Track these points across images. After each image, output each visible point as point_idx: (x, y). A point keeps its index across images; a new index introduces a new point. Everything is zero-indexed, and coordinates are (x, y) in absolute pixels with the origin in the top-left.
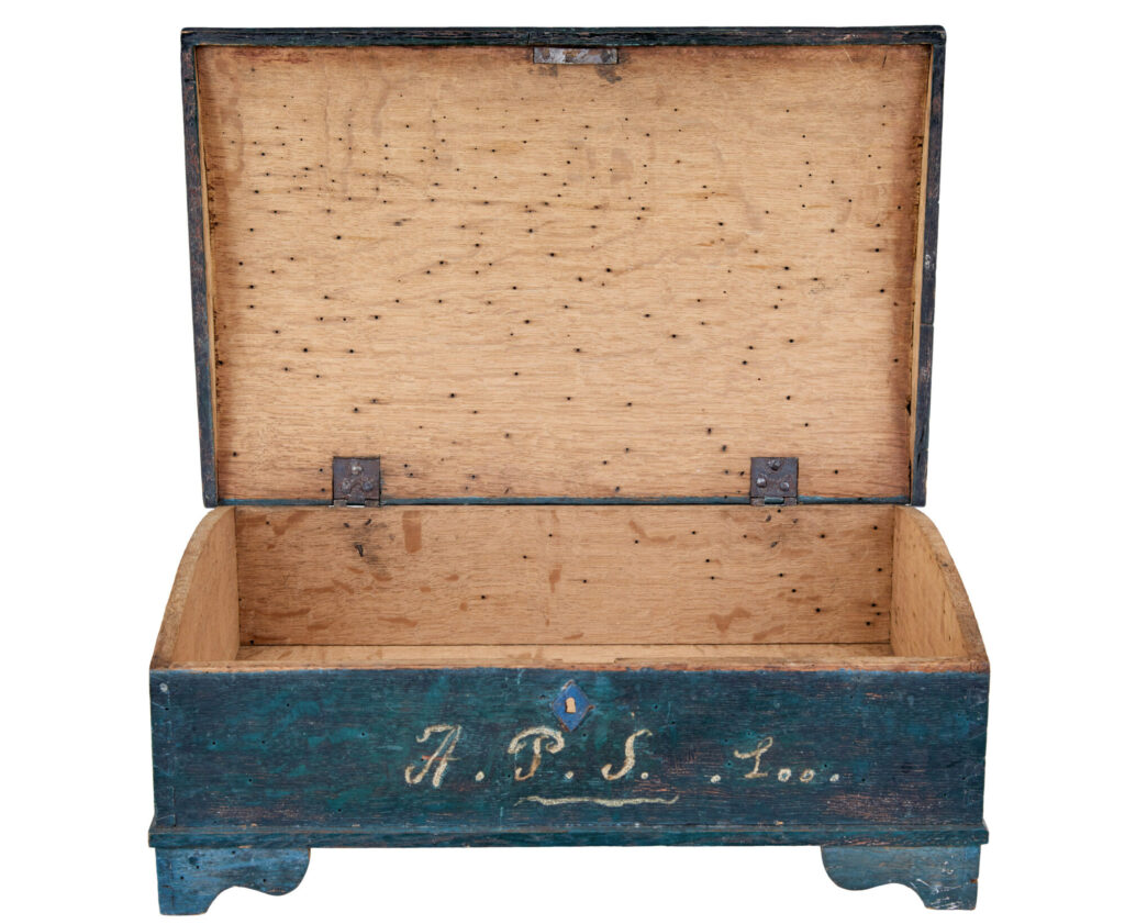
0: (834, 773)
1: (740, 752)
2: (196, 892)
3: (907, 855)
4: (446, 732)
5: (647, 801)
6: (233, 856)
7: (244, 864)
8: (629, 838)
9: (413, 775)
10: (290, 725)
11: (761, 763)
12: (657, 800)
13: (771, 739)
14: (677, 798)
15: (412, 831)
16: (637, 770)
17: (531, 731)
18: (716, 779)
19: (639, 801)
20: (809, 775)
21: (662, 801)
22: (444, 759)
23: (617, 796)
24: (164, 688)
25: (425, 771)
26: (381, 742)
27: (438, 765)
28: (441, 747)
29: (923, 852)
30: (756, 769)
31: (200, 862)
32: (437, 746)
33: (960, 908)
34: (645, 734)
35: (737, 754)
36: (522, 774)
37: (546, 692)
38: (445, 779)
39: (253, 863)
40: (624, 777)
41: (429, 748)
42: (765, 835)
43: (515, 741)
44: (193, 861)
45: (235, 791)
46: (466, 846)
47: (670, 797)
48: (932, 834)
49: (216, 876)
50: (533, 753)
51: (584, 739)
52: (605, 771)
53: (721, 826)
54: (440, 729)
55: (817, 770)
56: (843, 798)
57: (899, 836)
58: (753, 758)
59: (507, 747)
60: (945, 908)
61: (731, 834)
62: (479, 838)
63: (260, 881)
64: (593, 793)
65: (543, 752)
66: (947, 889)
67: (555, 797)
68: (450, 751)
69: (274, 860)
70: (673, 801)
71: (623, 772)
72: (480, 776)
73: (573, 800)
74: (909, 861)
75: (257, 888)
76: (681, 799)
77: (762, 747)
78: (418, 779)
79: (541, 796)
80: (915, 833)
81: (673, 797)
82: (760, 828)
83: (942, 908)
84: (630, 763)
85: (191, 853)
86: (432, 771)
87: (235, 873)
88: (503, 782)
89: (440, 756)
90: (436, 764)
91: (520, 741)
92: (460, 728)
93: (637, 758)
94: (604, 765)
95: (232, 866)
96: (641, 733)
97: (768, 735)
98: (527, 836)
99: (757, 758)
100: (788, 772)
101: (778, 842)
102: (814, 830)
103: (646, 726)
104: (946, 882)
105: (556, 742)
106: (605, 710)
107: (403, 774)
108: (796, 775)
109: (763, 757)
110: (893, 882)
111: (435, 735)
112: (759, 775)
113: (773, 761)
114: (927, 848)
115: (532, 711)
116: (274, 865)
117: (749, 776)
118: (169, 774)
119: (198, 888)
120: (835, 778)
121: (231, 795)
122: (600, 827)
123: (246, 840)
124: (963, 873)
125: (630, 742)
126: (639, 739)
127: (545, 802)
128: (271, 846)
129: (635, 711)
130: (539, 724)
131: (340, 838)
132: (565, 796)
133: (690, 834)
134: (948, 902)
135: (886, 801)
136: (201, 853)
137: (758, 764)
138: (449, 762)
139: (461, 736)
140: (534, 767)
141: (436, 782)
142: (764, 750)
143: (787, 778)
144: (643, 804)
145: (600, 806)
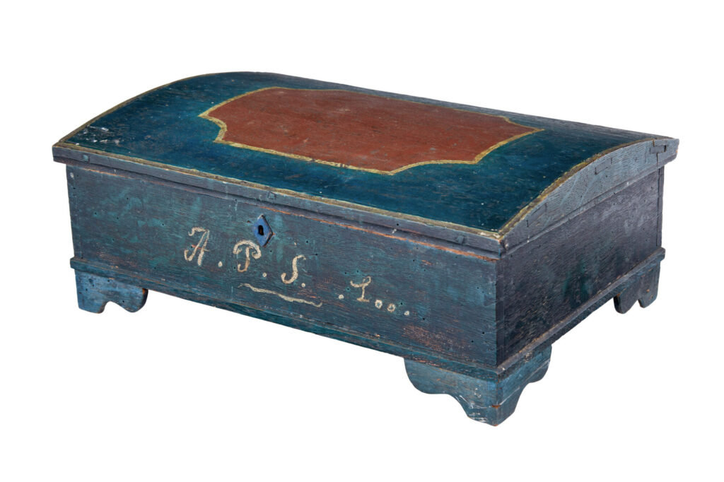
0: (406, 310)
1: (353, 283)
2: (93, 300)
3: (453, 377)
4: (202, 232)
5: (306, 302)
6: (108, 283)
7: (114, 289)
8: (295, 324)
9: (188, 256)
10: (129, 211)
11: (365, 292)
12: (311, 303)
13: (370, 278)
14: (321, 304)
15: (188, 290)
16: (300, 279)
17: (244, 242)
18: (341, 297)
19: (301, 301)
20: (392, 307)
21: (313, 304)
22: (202, 249)
23: (289, 295)
24: (72, 176)
25: (194, 254)
26: (171, 231)
27: (200, 252)
28: (201, 241)
29: (462, 378)
30: (363, 296)
31: (94, 282)
32: (198, 240)
33: (488, 423)
34: (302, 258)
35: (351, 282)
36: (241, 268)
37: (250, 219)
38: (203, 262)
39: (117, 289)
40: (292, 283)
41: (194, 240)
42: (367, 341)
43: (236, 246)
44: (91, 281)
45: (107, 245)
46: (213, 306)
47: (318, 303)
48: (464, 367)
49: (101, 292)
50: (245, 256)
51: (271, 253)
52: (283, 276)
53: (345, 329)
54: (199, 230)
55: (397, 305)
56: (413, 328)
57: (444, 363)
58: (361, 288)
59: (233, 250)
60: (478, 420)
61: (349, 336)
62: (219, 303)
63: (121, 301)
64: (278, 289)
65: (251, 256)
66: (478, 407)
67: (259, 288)
68: (205, 245)
69: (127, 290)
70: (319, 306)
71: (292, 280)
72: (220, 264)
73: (267, 291)
74: (454, 382)
75: (120, 305)
76: (323, 305)
77: (365, 282)
78: (190, 259)
79: (252, 285)
80: (454, 363)
81: (318, 304)
82: (366, 336)
83: (476, 420)
84: (295, 275)
85: (90, 276)
86: (197, 255)
87: (110, 293)
88: (232, 271)
89: (200, 247)
90: (198, 252)
91: (239, 247)
92: (209, 231)
93: (299, 273)
94: (282, 273)
95: (108, 289)
96: (300, 256)
97: (368, 275)
98: (243, 308)
99: (363, 288)
100: (380, 302)
101: (374, 347)
102: (396, 346)
103: (303, 253)
104: (477, 403)
105: (257, 253)
106: (281, 237)
107: (183, 254)
108: (385, 306)
109: (366, 288)
110: (446, 393)
111: (197, 233)
112: (365, 300)
113: (372, 292)
114: (464, 376)
115: (243, 230)
116: (127, 293)
117: (359, 299)
118: (78, 227)
119: (94, 297)
120: (407, 313)
121: (105, 246)
122: (282, 312)
123: (112, 275)
124: (487, 399)
125: (295, 261)
126: (299, 260)
127: (253, 289)
128: (123, 281)
129: (296, 242)
130: (247, 239)
131: (153, 285)
132: (263, 288)
133: (328, 330)
134: (480, 416)
135: (437, 336)
136: (94, 277)
137: (363, 293)
138: (205, 252)
139: (210, 236)
140: (247, 266)
141: (199, 262)
142: (366, 284)
143: (380, 306)
144: (303, 303)
145: (282, 299)
